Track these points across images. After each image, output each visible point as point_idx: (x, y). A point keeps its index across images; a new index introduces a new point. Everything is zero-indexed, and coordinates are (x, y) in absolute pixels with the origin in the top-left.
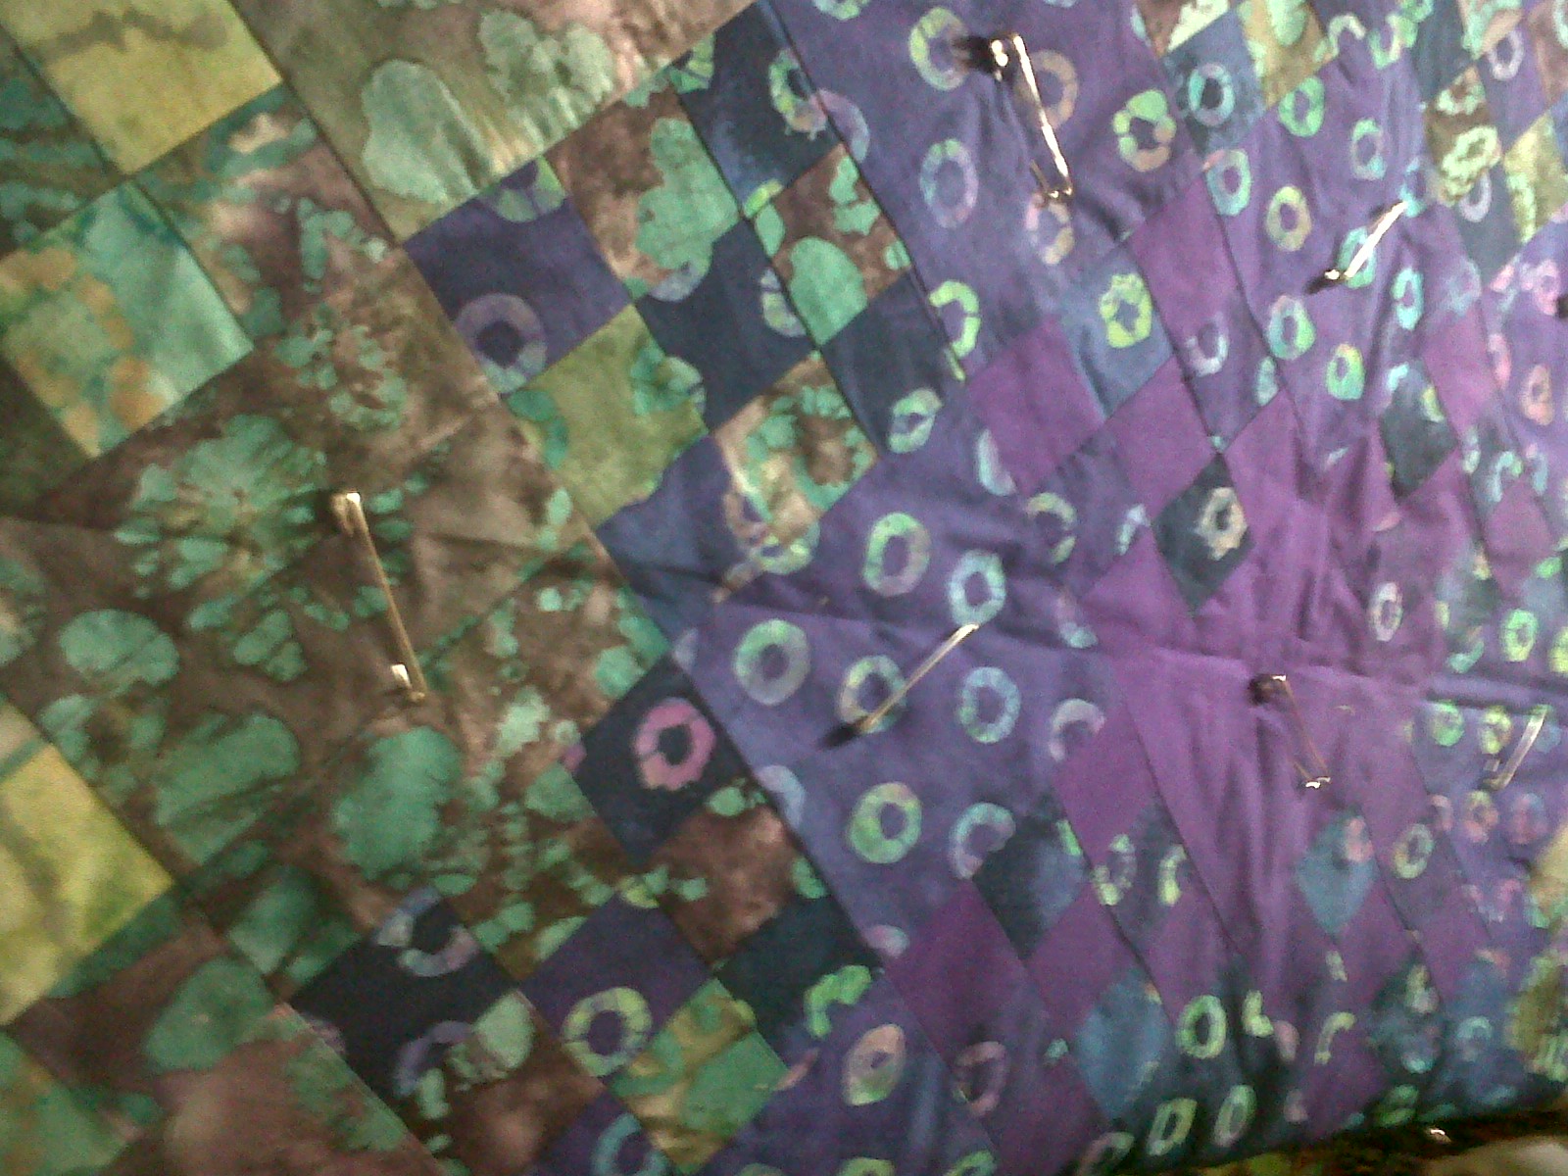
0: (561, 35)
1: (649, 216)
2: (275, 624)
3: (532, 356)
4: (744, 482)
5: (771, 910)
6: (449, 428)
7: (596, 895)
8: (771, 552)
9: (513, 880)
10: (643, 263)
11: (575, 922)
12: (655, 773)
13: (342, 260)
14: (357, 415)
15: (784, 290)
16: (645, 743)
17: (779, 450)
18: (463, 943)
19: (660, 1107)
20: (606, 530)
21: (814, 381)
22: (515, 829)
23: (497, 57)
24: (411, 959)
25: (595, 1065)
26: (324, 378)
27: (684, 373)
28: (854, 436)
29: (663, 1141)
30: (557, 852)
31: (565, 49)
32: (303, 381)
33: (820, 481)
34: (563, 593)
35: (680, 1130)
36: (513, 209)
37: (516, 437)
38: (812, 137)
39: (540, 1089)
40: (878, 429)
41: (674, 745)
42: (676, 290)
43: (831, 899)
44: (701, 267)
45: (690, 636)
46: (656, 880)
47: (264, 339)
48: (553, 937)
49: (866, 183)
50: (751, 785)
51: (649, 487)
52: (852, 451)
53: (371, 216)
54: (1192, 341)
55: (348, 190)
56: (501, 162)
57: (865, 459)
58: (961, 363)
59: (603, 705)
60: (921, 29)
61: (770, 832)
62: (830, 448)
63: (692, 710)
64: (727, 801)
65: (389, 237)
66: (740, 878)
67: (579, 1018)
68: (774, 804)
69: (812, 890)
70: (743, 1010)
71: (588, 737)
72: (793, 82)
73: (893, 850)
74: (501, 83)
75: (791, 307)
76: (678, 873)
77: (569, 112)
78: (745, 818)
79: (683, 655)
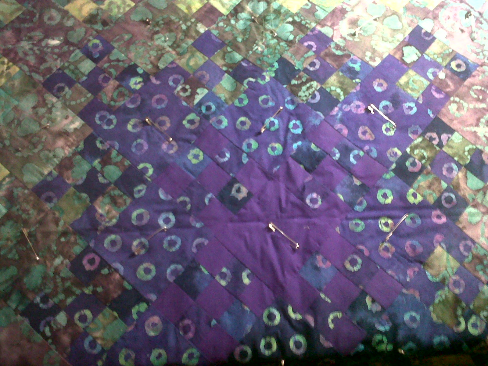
0: (54, 151)
1: (73, 172)
2: (14, 251)
3: (55, 200)
4: (100, 211)
5: (119, 292)
6: (42, 215)
7: (78, 292)
8: (108, 222)
9: (60, 290)
10: (73, 180)
11: (74, 297)
12: (88, 267)
13: (20, 194)
14: (27, 217)
15: (103, 176)
16: (85, 262)
17: (108, 204)
18: (51, 302)
19: (98, 334)
20: (72, 225)
21: (113, 189)
22: (59, 280)
23: (43, 158)
24: (41, 305)
25: (81, 325)
26: (20, 212)
27: (84, 195)
28: (125, 197)
29: (99, 342)
30: (68, 284)
31: (55, 152)
32: (16, 213)
33: (119, 207)
34: (65, 238)
35: (103, 339)
36: (49, 179)
37: (54, 214)
38: (106, 149)
39: (70, 330)
40: (131, 194)
41: (91, 262)
42: (80, 182)
43: (134, 289)
44: (85, 177)
45: (93, 241)
46: (91, 288)
47: (9, 209)
48: (69, 300)
49: (119, 153)
50: (110, 267)
51: (80, 216)
52: (125, 200)
53: (25, 187)
54: (217, 156)
55: (21, 184)
56: (46, 172)
57: (129, 201)
58: (149, 177)
59: (74, 256)
60: (130, 124)
61: (117, 276)
62: (120, 201)
63: (94, 254)
64: (105, 271)
65: (28, 189)
66: (111, 287)
67: (77, 316)
68: (116, 270)
69: (129, 287)
70: (115, 314)
71: (72, 262)
72: (101, 142)
73: (149, 277)
74: (44, 161)
75: (105, 178)
76: (95, 286)
77: (56, 161)
78: (110, 274)
79: (92, 244)
